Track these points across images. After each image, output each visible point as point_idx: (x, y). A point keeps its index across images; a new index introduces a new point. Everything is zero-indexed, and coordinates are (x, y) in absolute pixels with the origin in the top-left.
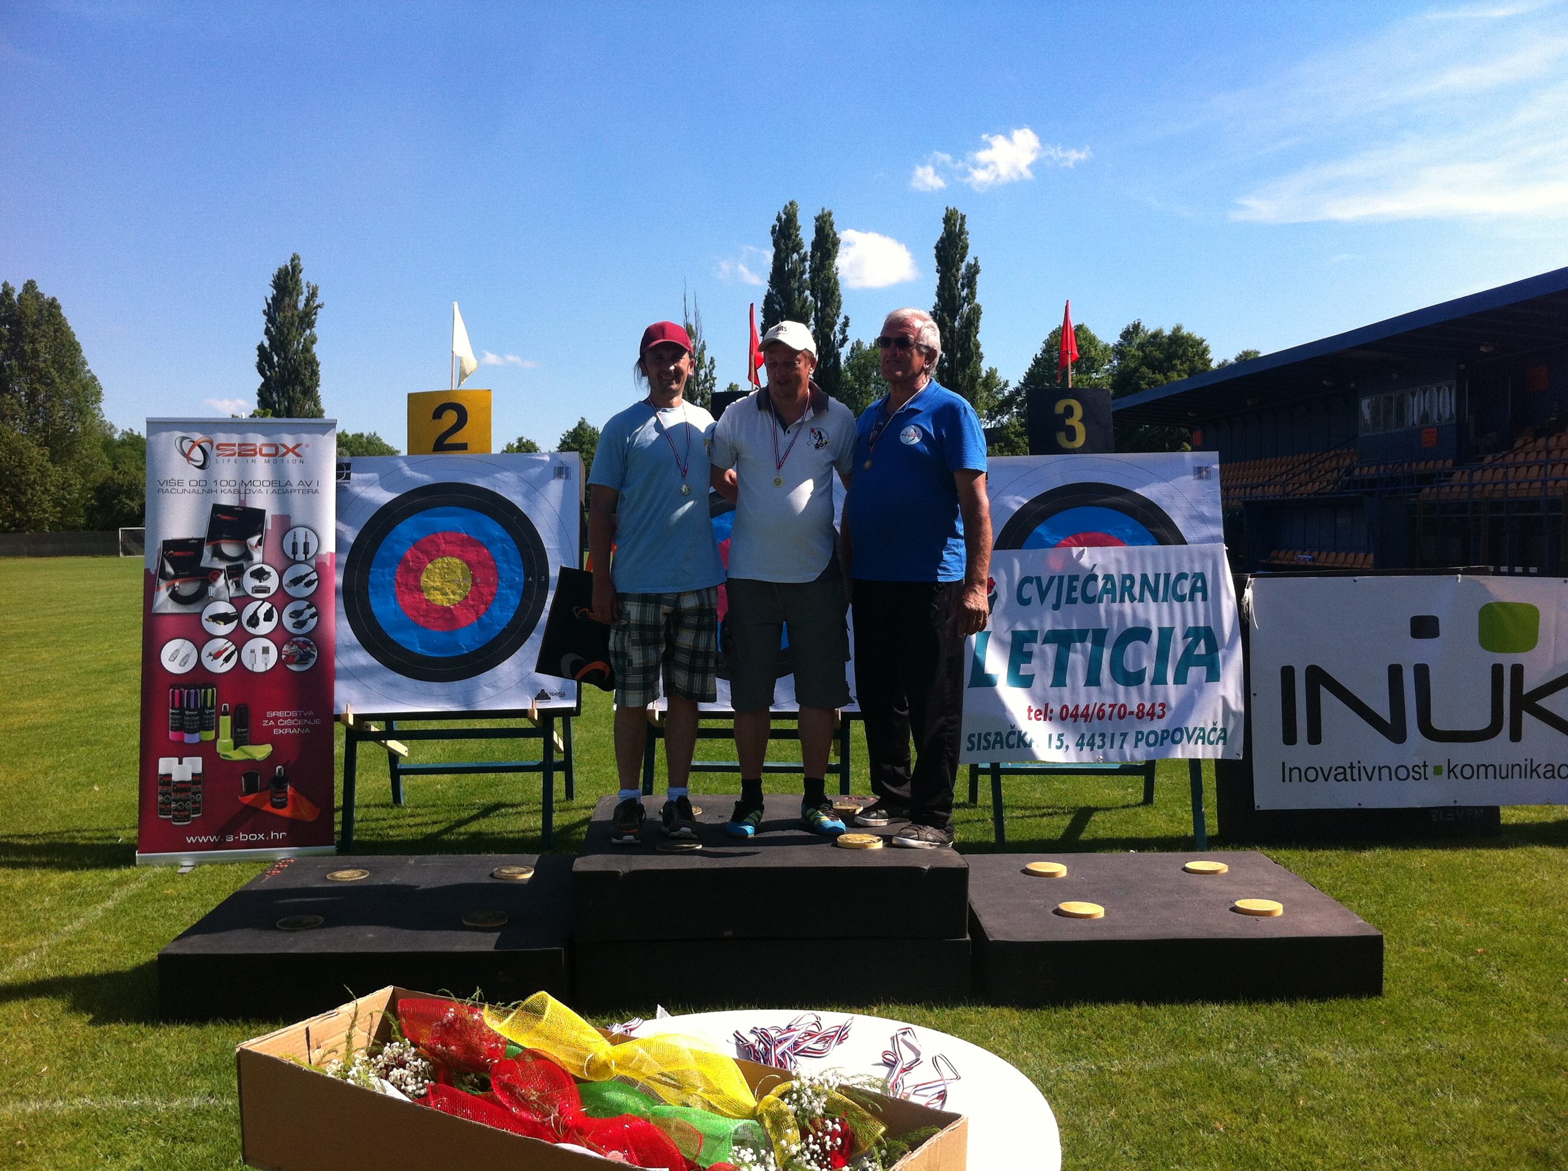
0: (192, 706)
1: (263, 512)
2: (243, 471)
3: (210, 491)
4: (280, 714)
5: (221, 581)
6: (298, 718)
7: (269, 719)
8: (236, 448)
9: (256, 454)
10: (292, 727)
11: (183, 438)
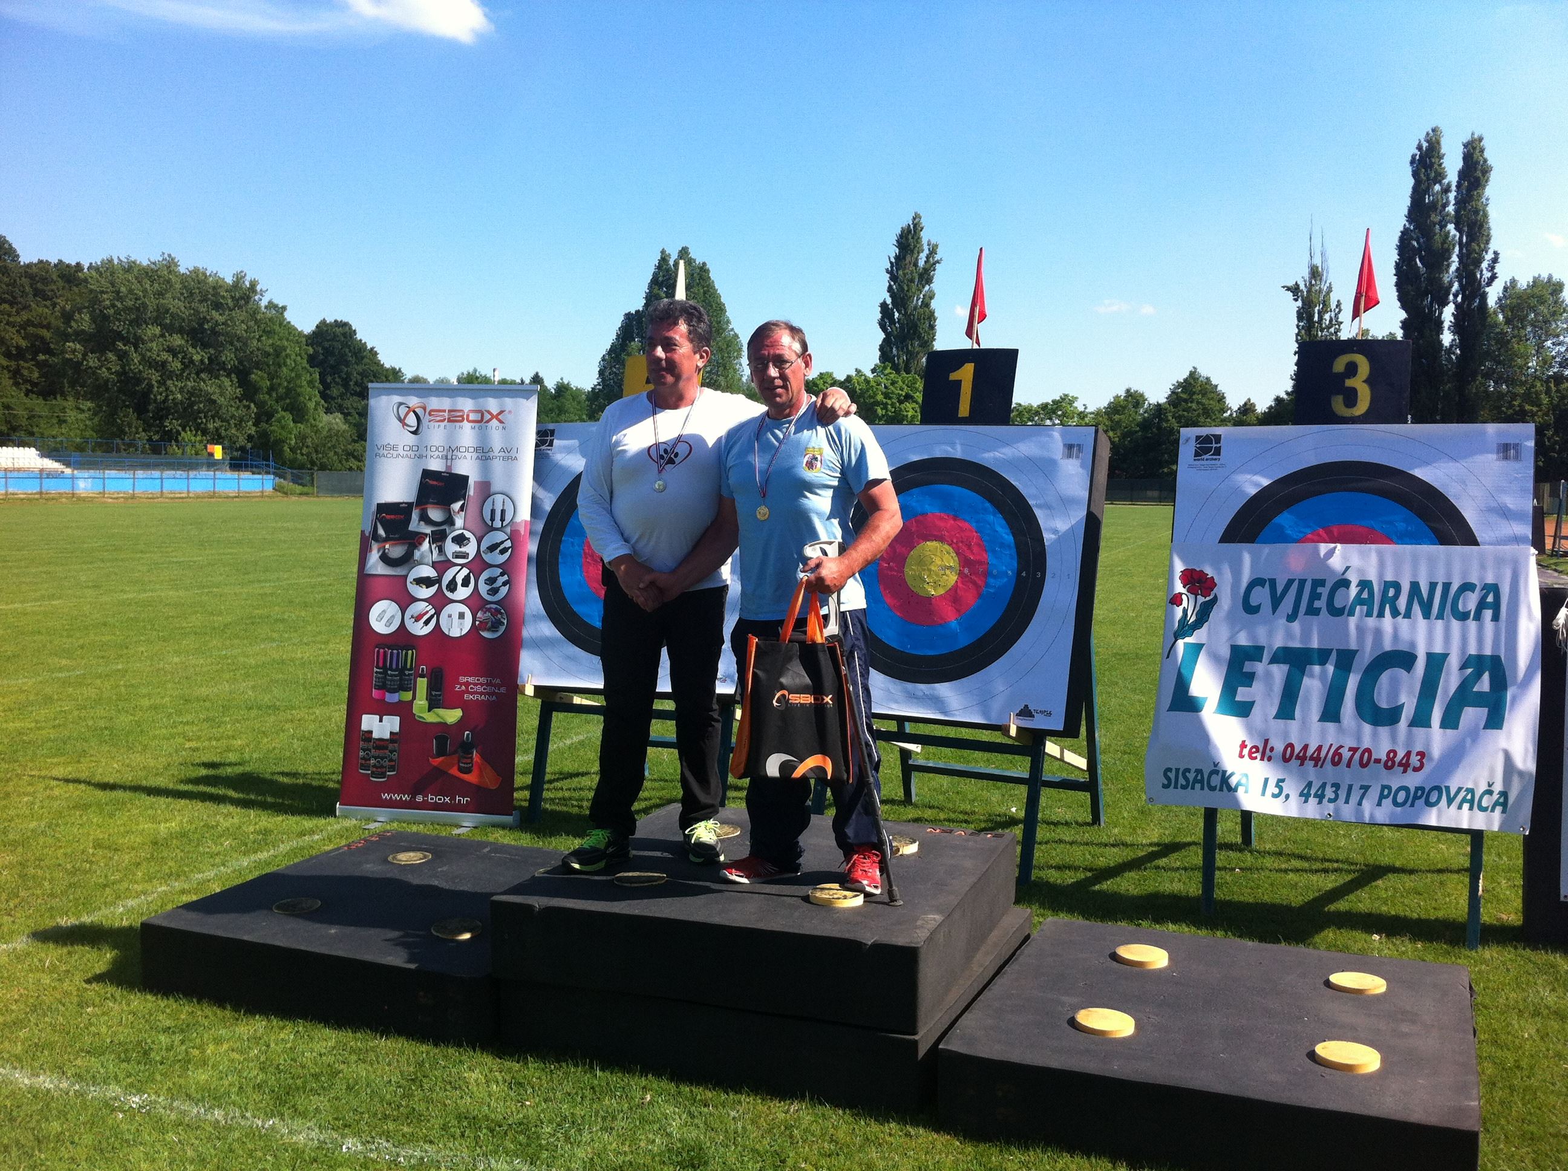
0: (394, 666)
1: (466, 478)
2: (451, 436)
3: (420, 457)
4: (470, 679)
5: (426, 545)
6: (487, 684)
7: (461, 684)
8: (446, 414)
9: (462, 421)
10: (481, 694)
11: (401, 404)
